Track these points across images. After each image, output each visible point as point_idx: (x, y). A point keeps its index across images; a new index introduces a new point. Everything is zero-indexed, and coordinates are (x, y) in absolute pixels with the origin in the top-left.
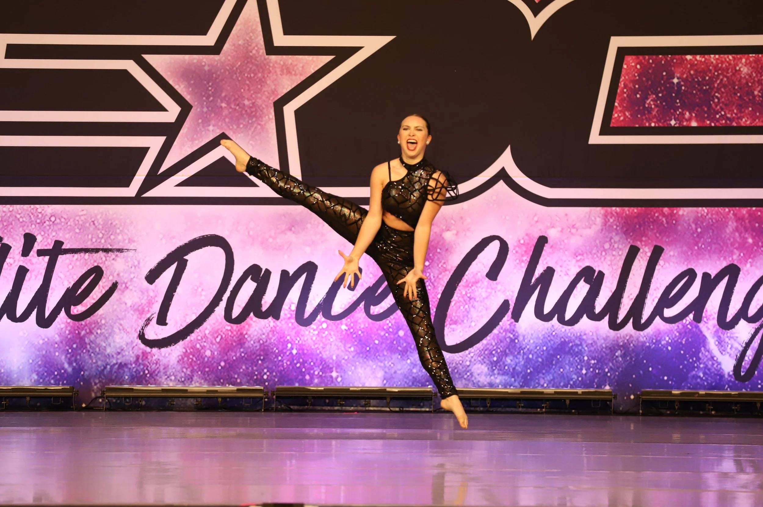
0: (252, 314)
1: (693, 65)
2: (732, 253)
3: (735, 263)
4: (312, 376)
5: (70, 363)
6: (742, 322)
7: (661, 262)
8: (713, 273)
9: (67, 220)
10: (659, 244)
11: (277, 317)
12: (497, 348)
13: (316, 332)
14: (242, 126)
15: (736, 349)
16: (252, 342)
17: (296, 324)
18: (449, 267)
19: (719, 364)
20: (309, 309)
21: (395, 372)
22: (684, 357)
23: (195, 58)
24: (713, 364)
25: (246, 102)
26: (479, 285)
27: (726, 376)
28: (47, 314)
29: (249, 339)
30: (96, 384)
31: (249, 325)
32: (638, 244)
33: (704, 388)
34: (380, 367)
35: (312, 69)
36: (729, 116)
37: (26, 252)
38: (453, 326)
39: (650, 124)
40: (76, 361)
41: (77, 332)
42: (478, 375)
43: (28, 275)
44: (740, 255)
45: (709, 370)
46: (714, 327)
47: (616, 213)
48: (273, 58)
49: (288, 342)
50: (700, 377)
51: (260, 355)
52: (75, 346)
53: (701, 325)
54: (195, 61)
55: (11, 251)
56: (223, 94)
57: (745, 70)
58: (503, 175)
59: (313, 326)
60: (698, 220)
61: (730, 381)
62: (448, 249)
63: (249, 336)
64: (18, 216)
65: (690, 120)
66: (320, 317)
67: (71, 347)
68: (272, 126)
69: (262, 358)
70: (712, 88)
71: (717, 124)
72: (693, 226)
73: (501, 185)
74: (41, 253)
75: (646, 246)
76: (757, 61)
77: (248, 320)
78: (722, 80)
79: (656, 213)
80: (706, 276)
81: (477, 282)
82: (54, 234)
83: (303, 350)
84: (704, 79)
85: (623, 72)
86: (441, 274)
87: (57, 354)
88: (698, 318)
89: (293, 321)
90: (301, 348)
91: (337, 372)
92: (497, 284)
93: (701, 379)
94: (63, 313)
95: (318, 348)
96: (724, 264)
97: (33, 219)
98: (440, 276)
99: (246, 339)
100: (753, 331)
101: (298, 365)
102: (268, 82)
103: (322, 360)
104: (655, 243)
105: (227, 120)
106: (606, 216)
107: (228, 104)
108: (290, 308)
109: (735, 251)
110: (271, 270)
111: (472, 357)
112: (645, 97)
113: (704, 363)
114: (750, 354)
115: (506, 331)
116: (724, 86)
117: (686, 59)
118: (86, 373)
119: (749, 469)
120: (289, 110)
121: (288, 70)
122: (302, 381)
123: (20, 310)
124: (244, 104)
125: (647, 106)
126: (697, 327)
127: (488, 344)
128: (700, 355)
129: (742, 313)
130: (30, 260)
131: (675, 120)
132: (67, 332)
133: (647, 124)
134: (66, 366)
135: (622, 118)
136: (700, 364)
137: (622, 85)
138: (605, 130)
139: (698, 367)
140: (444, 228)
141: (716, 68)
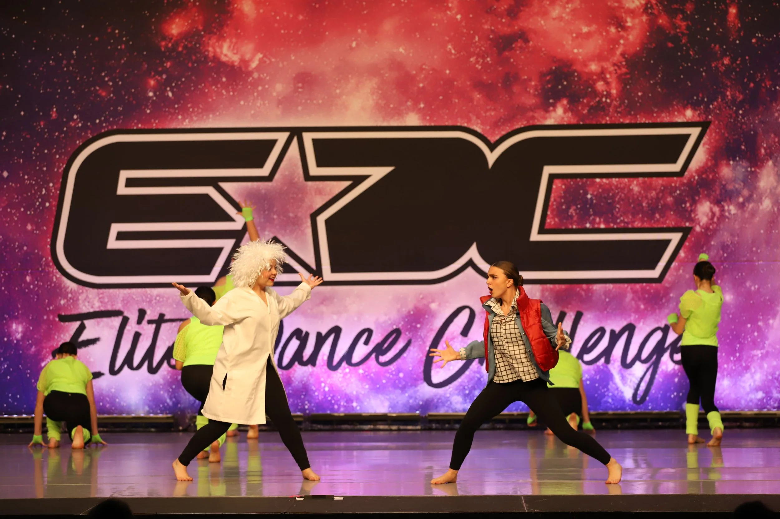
0: (296, 363)
1: (601, 186)
2: (630, 316)
3: (633, 322)
4: (339, 406)
5: (171, 399)
6: (638, 364)
7: (581, 323)
8: (617, 329)
9: (168, 299)
10: (580, 310)
11: (314, 365)
12: (469, 384)
13: (342, 375)
14: (288, 231)
15: (634, 382)
16: (297, 383)
17: (328, 370)
18: (434, 328)
19: (622, 393)
20: (337, 359)
21: (397, 403)
22: (598, 388)
23: (255, 184)
24: (618, 393)
25: (291, 215)
26: (455, 340)
27: (627, 401)
28: (155, 364)
29: (295, 380)
30: (189, 413)
31: (295, 371)
32: (566, 310)
33: (612, 409)
34: (387, 399)
35: (337, 191)
36: (626, 220)
37: (139, 322)
38: (438, 369)
39: (572, 226)
40: (175, 397)
41: (175, 377)
42: (456, 403)
43: (141, 338)
44: (635, 317)
45: (615, 397)
46: (619, 366)
47: (550, 288)
48: (310, 183)
49: (322, 382)
50: (609, 402)
51: (302, 392)
52: (174, 387)
53: (610, 366)
54: (255, 187)
55: (130, 321)
56: (275, 209)
57: (636, 189)
58: (471, 263)
59: (340, 370)
60: (607, 293)
61: (630, 405)
62: (433, 315)
63: (295, 378)
64: (134, 297)
65: (599, 223)
66: (344, 364)
67: (172, 388)
68: (309, 231)
69: (304, 393)
70: (614, 201)
71: (619, 226)
72: (603, 297)
73: (470, 270)
74: (150, 322)
75: (571, 310)
76: (644, 182)
77: (294, 367)
78: (621, 196)
79: (577, 288)
80: (612, 332)
81: (453, 339)
82: (159, 308)
83: (332, 388)
84: (608, 195)
85: (553, 191)
86: (428, 332)
87: (162, 392)
88: (607, 361)
89: (326, 367)
90: (331, 386)
91: (357, 402)
92: (468, 339)
93: (610, 403)
94: (165, 364)
95: (342, 387)
96: (624, 323)
97: (144, 298)
98: (428, 335)
99: (293, 381)
100: (645, 370)
101: (329, 398)
102: (306, 200)
103: (346, 395)
104: (577, 309)
105: (278, 227)
106: (543, 291)
107: (279, 216)
108: (323, 359)
109: (633, 315)
110: (309, 331)
111: (451, 391)
112: (568, 208)
113: (612, 392)
114: (643, 386)
115: (475, 372)
116: (623, 200)
117: (596, 182)
118: (183, 406)
119: (643, 466)
120: (321, 220)
121: (319, 192)
122: (332, 409)
123: (136, 363)
124: (289, 217)
125: (570, 214)
126: (607, 367)
127: (462, 382)
128: (609, 387)
129: (638, 357)
130: (143, 328)
131: (590, 223)
132: (169, 377)
133: (570, 227)
134: (168, 401)
135: (553, 223)
136: (609, 393)
137: (552, 199)
138: (542, 231)
139: (608, 395)
140: (430, 300)
141: (617, 187)
